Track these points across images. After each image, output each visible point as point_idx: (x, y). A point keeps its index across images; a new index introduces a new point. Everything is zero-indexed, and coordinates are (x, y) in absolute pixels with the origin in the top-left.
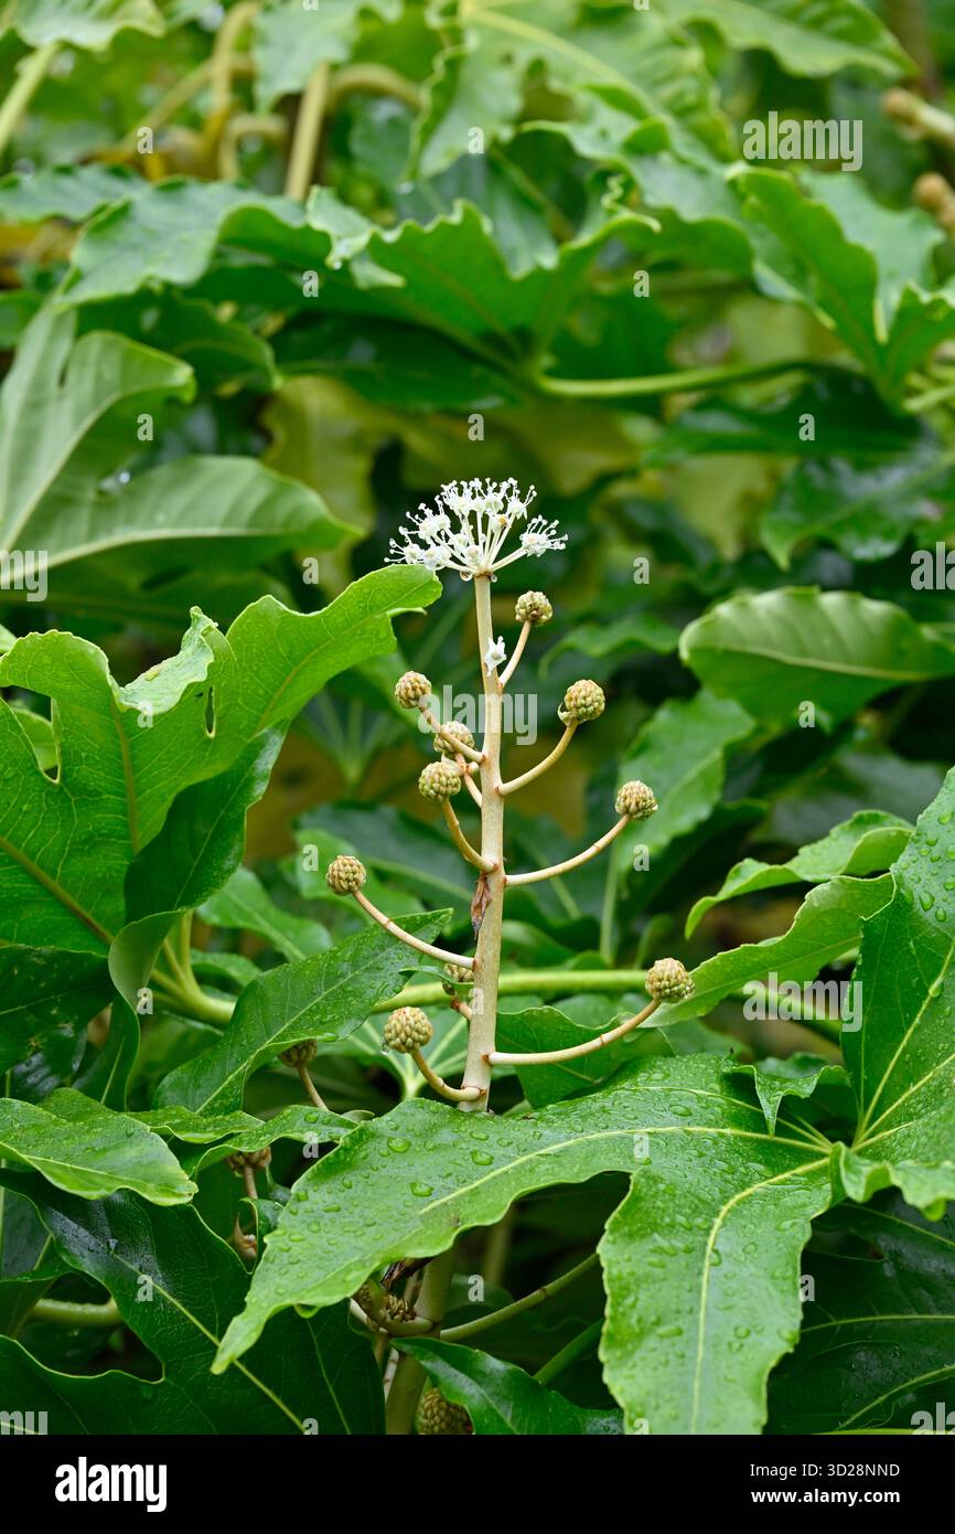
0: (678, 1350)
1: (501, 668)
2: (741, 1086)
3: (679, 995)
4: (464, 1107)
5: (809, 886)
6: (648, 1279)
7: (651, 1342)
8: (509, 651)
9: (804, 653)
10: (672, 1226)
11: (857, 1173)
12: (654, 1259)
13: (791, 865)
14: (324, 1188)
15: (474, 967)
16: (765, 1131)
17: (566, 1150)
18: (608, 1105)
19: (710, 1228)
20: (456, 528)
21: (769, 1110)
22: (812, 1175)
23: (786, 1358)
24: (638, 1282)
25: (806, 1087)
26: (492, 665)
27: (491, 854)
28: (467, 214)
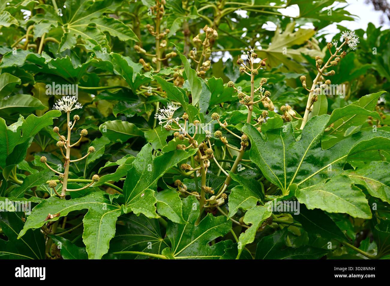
0: (95, 237)
1: (71, 127)
2: (107, 197)
3: (97, 181)
4: (61, 198)
5: (119, 165)
6: (91, 225)
7: (91, 235)
8: (72, 124)
9: (119, 130)
10: (95, 217)
11: (126, 209)
12: (92, 222)
13: (116, 162)
14: (37, 210)
15: (64, 175)
16: (110, 204)
17: (78, 205)
18: (85, 198)
19: (101, 218)
20: (64, 104)
21: (111, 200)
22: (117, 211)
23: (113, 239)
24: (89, 226)
25: (117, 197)
26: (69, 126)
27: (68, 157)
28: (67, 57)
